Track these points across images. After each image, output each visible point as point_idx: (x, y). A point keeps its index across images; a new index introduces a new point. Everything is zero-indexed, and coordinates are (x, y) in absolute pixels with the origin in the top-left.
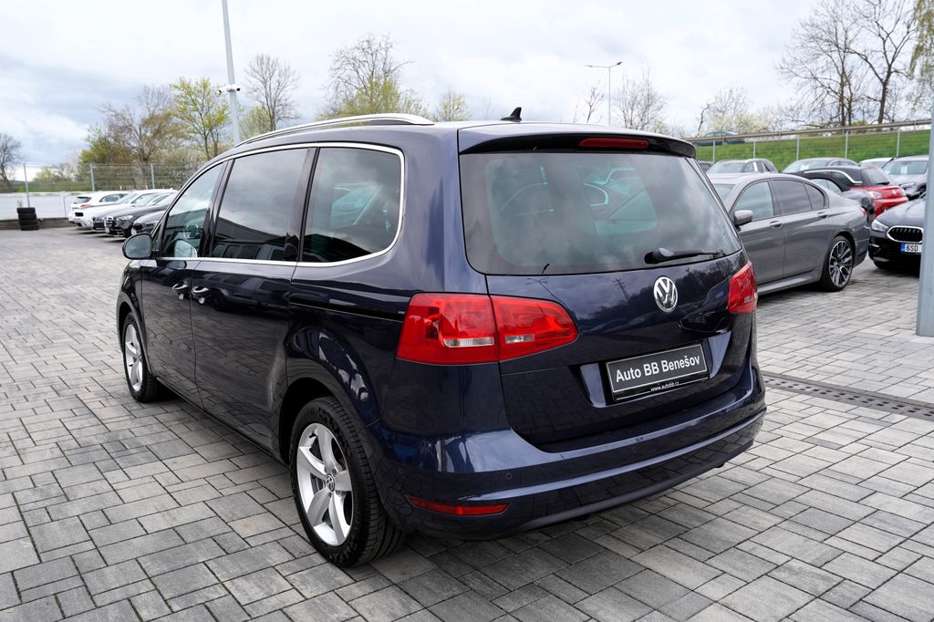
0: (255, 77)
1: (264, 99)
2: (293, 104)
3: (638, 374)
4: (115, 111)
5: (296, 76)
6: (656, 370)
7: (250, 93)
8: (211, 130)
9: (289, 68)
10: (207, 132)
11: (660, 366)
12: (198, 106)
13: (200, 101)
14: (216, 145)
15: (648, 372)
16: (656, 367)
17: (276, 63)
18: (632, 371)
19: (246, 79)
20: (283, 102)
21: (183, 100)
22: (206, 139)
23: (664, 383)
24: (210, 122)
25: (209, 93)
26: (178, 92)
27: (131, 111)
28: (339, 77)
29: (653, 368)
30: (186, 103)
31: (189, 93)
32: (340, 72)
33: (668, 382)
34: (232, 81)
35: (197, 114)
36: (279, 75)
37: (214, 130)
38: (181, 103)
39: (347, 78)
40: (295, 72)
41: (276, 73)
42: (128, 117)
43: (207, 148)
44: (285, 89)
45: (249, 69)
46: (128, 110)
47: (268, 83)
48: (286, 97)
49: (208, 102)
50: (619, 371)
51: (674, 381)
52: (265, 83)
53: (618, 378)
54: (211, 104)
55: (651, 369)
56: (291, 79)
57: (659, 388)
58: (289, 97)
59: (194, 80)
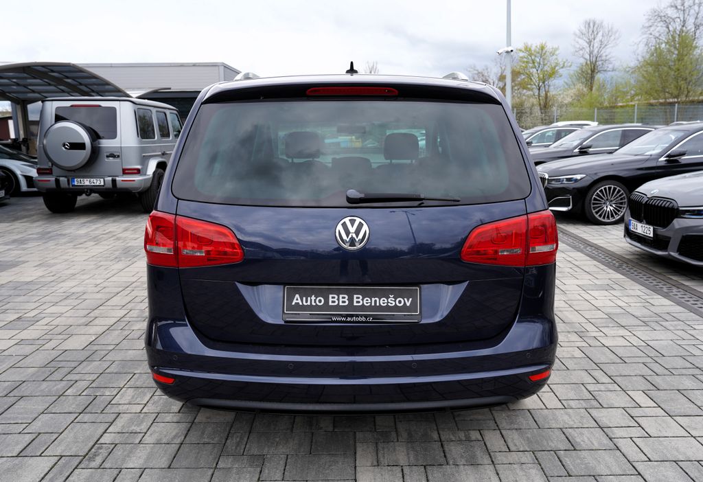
0: (582, 39)
1: (587, 57)
2: (612, 59)
3: (320, 301)
4: (477, 70)
5: (617, 35)
6: (344, 302)
7: (576, 51)
8: (544, 83)
9: (612, 28)
10: (541, 84)
11: (351, 300)
12: (536, 64)
13: (538, 60)
14: (546, 95)
15: (333, 302)
16: (346, 300)
17: (601, 25)
18: (313, 298)
19: (575, 40)
20: (604, 58)
21: (525, 60)
22: (539, 89)
23: (352, 316)
24: (543, 76)
25: (545, 54)
26: (521, 54)
27: (489, 70)
28: (651, 34)
29: (341, 300)
30: (527, 62)
31: (531, 55)
32: (652, 29)
33: (357, 316)
34: (509, 44)
35: (535, 70)
36: (603, 36)
37: (546, 82)
38: (524, 62)
39: (657, 35)
40: (616, 32)
41: (600, 34)
42: (486, 74)
43: (539, 97)
44: (607, 47)
45: (578, 32)
46: (487, 69)
47: (592, 43)
48: (607, 53)
49: (544, 59)
50: (297, 296)
51: (366, 316)
52: (590, 43)
53: (295, 301)
54: (546, 62)
55: (338, 300)
56: (612, 38)
57: (344, 319)
58: (610, 53)
59: (535, 44)
